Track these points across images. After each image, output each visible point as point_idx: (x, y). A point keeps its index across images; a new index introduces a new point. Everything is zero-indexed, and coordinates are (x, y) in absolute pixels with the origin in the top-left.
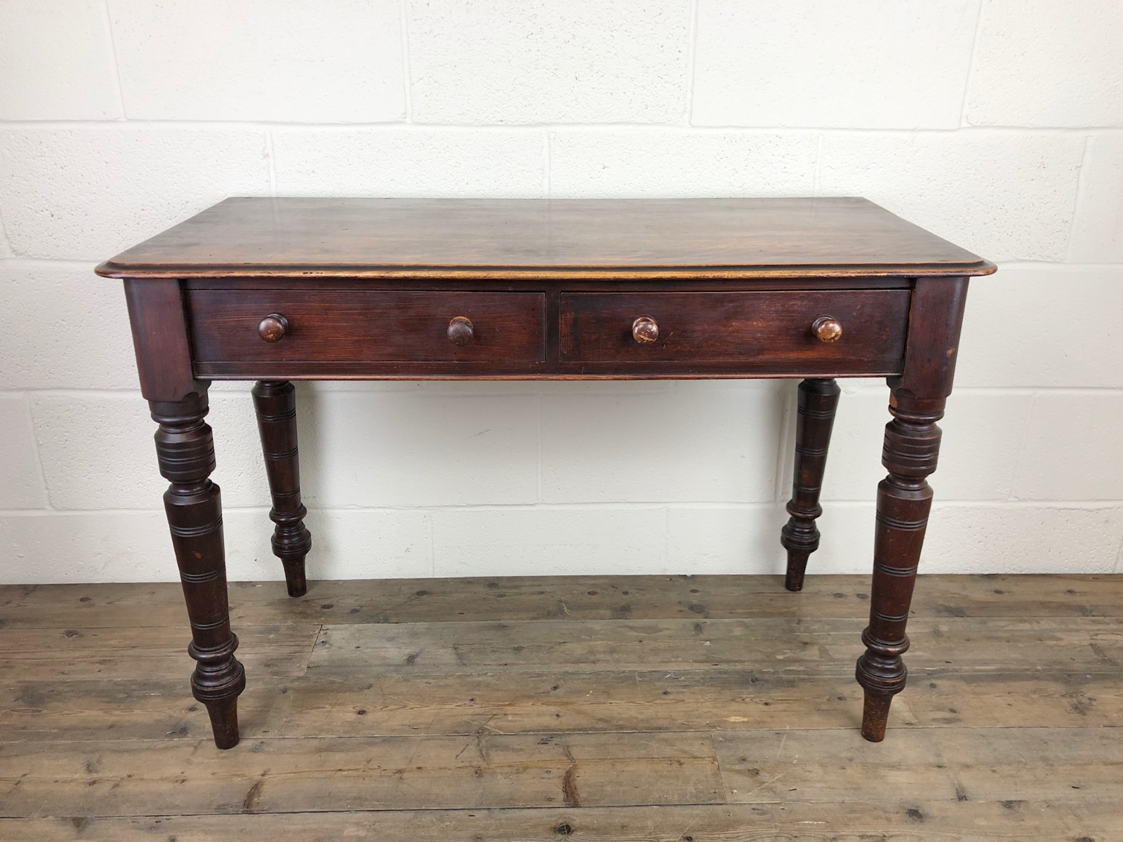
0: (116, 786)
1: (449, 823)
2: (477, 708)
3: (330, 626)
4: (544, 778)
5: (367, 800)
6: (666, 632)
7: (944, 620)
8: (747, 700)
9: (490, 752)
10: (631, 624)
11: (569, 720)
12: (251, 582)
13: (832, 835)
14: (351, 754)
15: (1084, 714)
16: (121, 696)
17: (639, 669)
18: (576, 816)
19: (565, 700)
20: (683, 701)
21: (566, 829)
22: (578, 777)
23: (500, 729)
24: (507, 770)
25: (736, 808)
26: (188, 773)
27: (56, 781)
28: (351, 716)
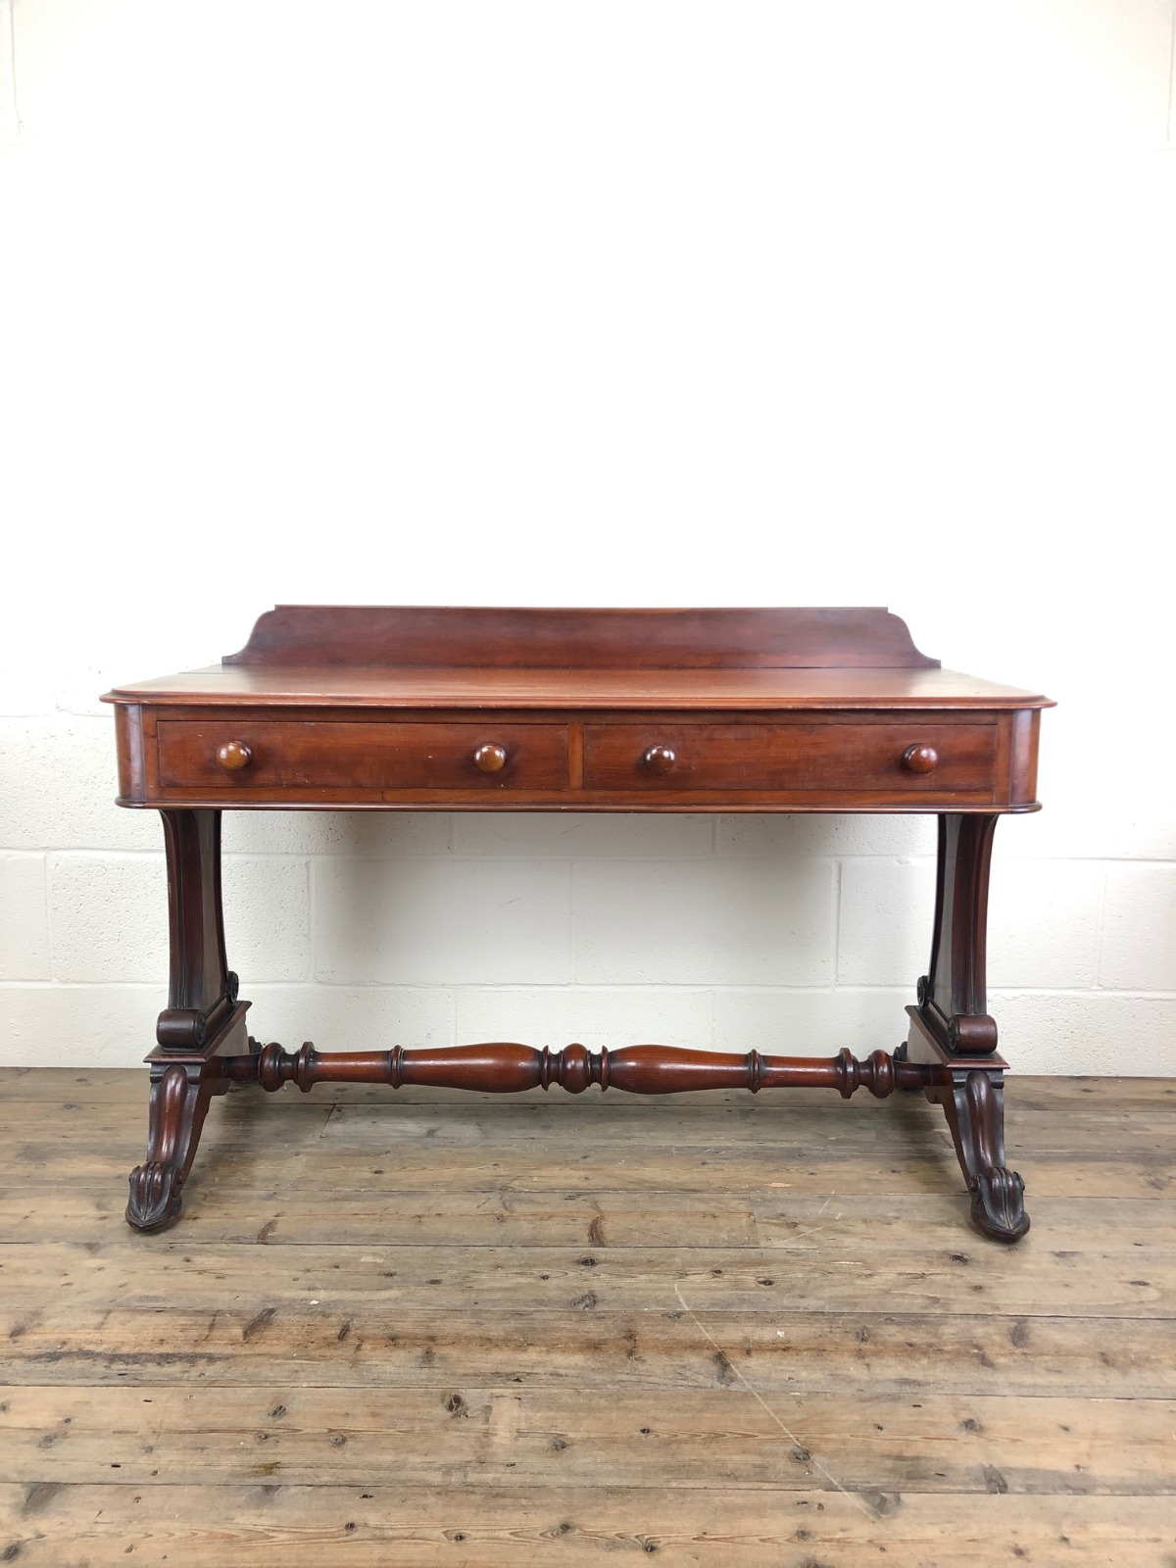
2: (501, 1171)
3: (344, 1105)
4: (569, 1225)
5: (383, 1236)
7: (1021, 1112)
8: (792, 1170)
9: (514, 1204)
11: (597, 1181)
13: (869, 1272)
14: (366, 1203)
15: (1161, 1189)
16: (127, 1155)
17: (678, 1145)
18: (599, 1253)
19: (595, 1167)
20: (722, 1170)
21: (590, 1262)
22: (605, 1224)
23: (525, 1187)
24: (530, 1218)
25: (770, 1251)
26: (199, 1213)
27: (66, 1216)
28: (370, 1175)
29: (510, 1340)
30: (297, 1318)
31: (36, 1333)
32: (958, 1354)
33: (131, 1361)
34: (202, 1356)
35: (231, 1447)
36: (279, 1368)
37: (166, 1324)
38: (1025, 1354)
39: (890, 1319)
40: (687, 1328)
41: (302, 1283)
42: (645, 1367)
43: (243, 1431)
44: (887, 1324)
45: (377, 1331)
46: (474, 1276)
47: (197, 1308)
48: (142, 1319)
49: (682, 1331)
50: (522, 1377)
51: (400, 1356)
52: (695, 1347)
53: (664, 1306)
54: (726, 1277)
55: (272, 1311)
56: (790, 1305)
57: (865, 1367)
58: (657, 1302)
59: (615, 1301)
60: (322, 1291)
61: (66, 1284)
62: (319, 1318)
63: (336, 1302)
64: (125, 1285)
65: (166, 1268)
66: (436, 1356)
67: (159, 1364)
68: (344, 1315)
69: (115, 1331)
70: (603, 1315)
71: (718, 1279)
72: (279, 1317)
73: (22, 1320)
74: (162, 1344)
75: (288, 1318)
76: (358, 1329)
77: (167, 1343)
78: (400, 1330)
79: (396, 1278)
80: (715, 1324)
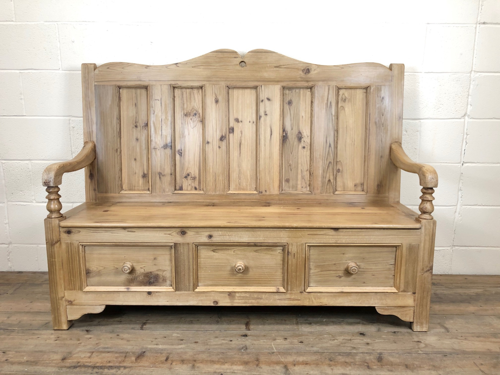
9: (222, 317)
13: (334, 339)
18: (248, 332)
21: (246, 336)
24: (227, 321)
25: (302, 332)
29: (219, 361)
30: (152, 354)
31: (70, 359)
32: (360, 365)
33: (99, 368)
34: (122, 367)
36: (146, 371)
37: (111, 356)
38: (381, 365)
39: (340, 354)
40: (276, 357)
41: (154, 342)
42: (262, 370)
44: (339, 356)
45: (177, 358)
46: (209, 341)
47: (121, 351)
48: (103, 355)
49: (274, 358)
50: (223, 373)
51: (185, 366)
52: (278, 363)
53: (269, 350)
54: (288, 340)
55: (144, 352)
56: (308, 350)
57: (331, 369)
58: (266, 349)
59: (253, 348)
60: (160, 345)
61: (80, 343)
62: (159, 354)
63: (165, 349)
64: (98, 343)
65: (111, 338)
66: (196, 366)
67: (108, 369)
68: (167, 353)
69: (95, 358)
70: (249, 353)
71: (286, 341)
72: (147, 354)
73: (65, 355)
74: (109, 363)
75: (150, 354)
76: (171, 358)
77: (111, 363)
78: (185, 358)
79: (184, 341)
80: (284, 356)
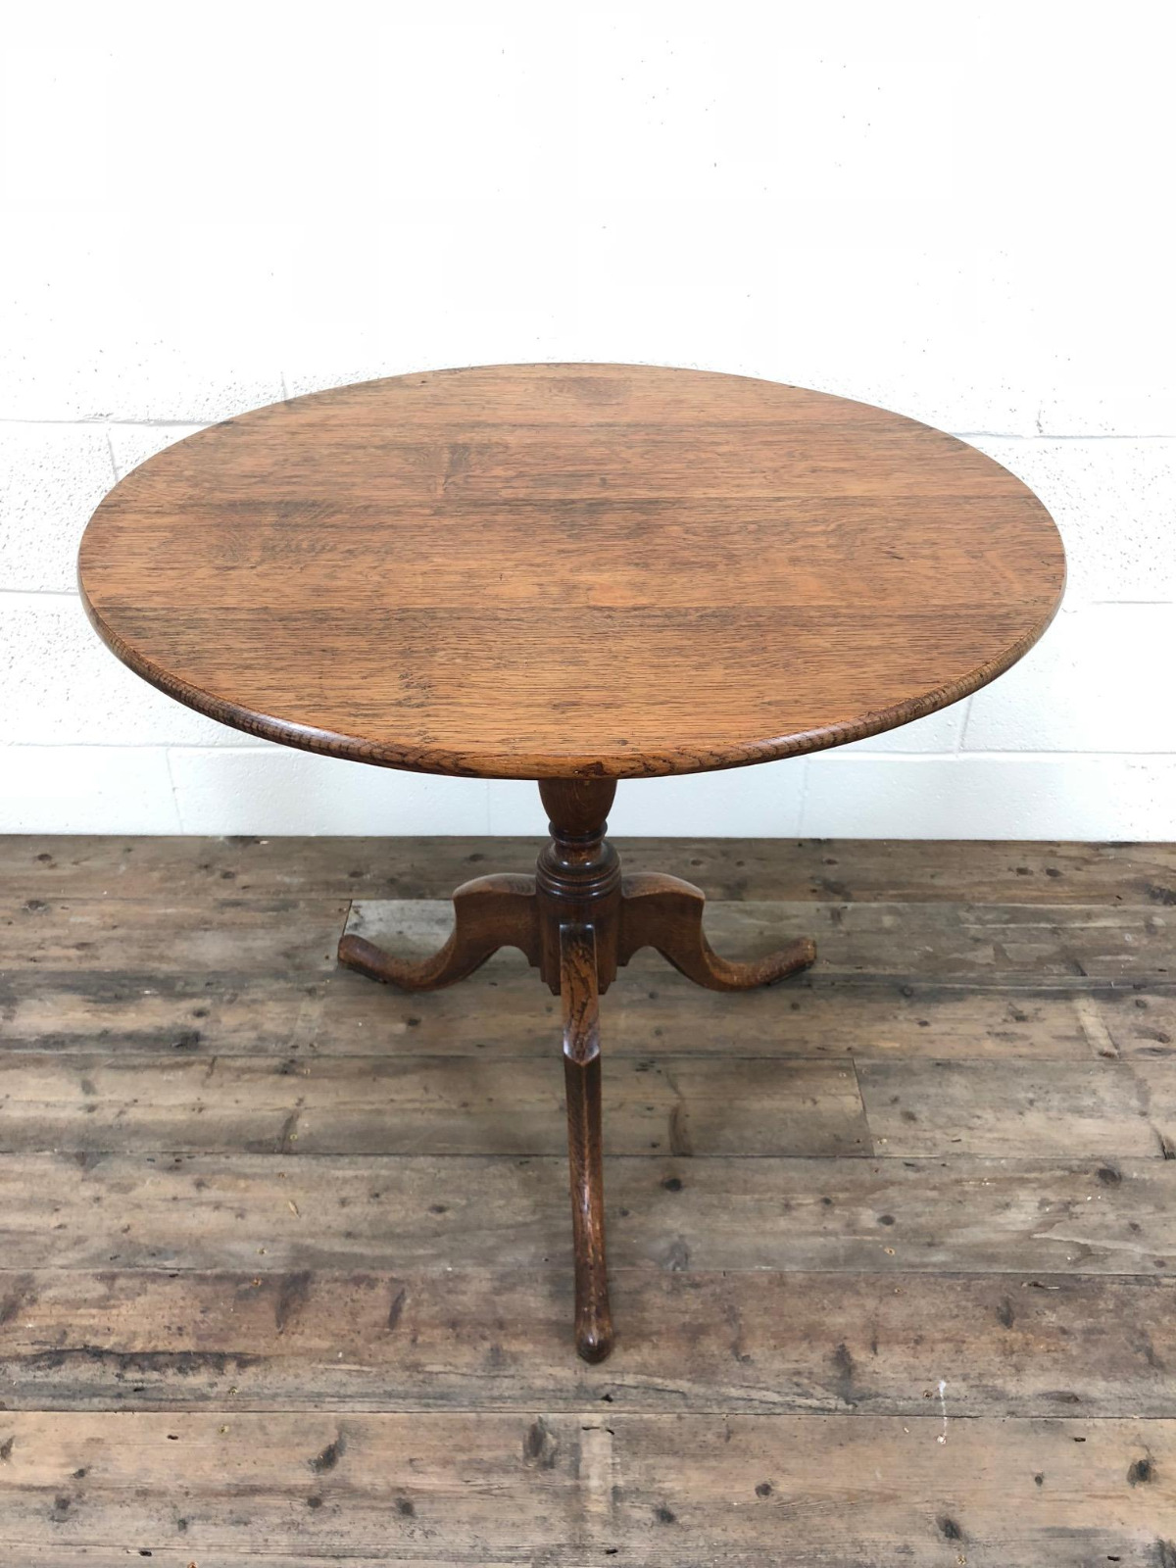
0: (121, 1113)
1: (530, 1173)
3: (364, 903)
4: (644, 1117)
6: (794, 921)
8: (901, 1018)
10: (748, 908)
12: (253, 837)
14: (402, 1079)
18: (686, 1168)
19: (667, 1012)
20: (819, 1017)
21: (674, 1184)
22: (687, 1116)
25: (886, 1163)
26: (205, 1100)
27: (47, 1105)
28: (400, 1028)
30: (339, 1289)
31: (30, 1317)
33: (146, 1363)
34: (231, 1357)
35: (280, 1521)
36: (323, 1376)
37: (183, 1298)
39: (1036, 1284)
42: (754, 1374)
43: (290, 1492)
44: (1034, 1295)
45: (432, 1311)
47: (218, 1270)
48: (154, 1291)
49: (796, 1311)
50: (614, 1392)
51: (465, 1355)
52: (811, 1334)
53: (767, 1263)
54: (839, 1210)
55: (307, 1274)
56: (917, 1260)
57: (1014, 1371)
58: (762, 1257)
59: (708, 1254)
60: (364, 1240)
61: (60, 1227)
62: (364, 1286)
63: (385, 1262)
64: (129, 1228)
65: (175, 1199)
66: (508, 1355)
67: (181, 1370)
68: (393, 1280)
69: (123, 1311)
70: (698, 1279)
71: (828, 1216)
72: (315, 1286)
73: (11, 1292)
74: (181, 1335)
75: (327, 1287)
76: (410, 1309)
77: (188, 1334)
78: (459, 1307)
79: (448, 1214)
80: (832, 1295)
